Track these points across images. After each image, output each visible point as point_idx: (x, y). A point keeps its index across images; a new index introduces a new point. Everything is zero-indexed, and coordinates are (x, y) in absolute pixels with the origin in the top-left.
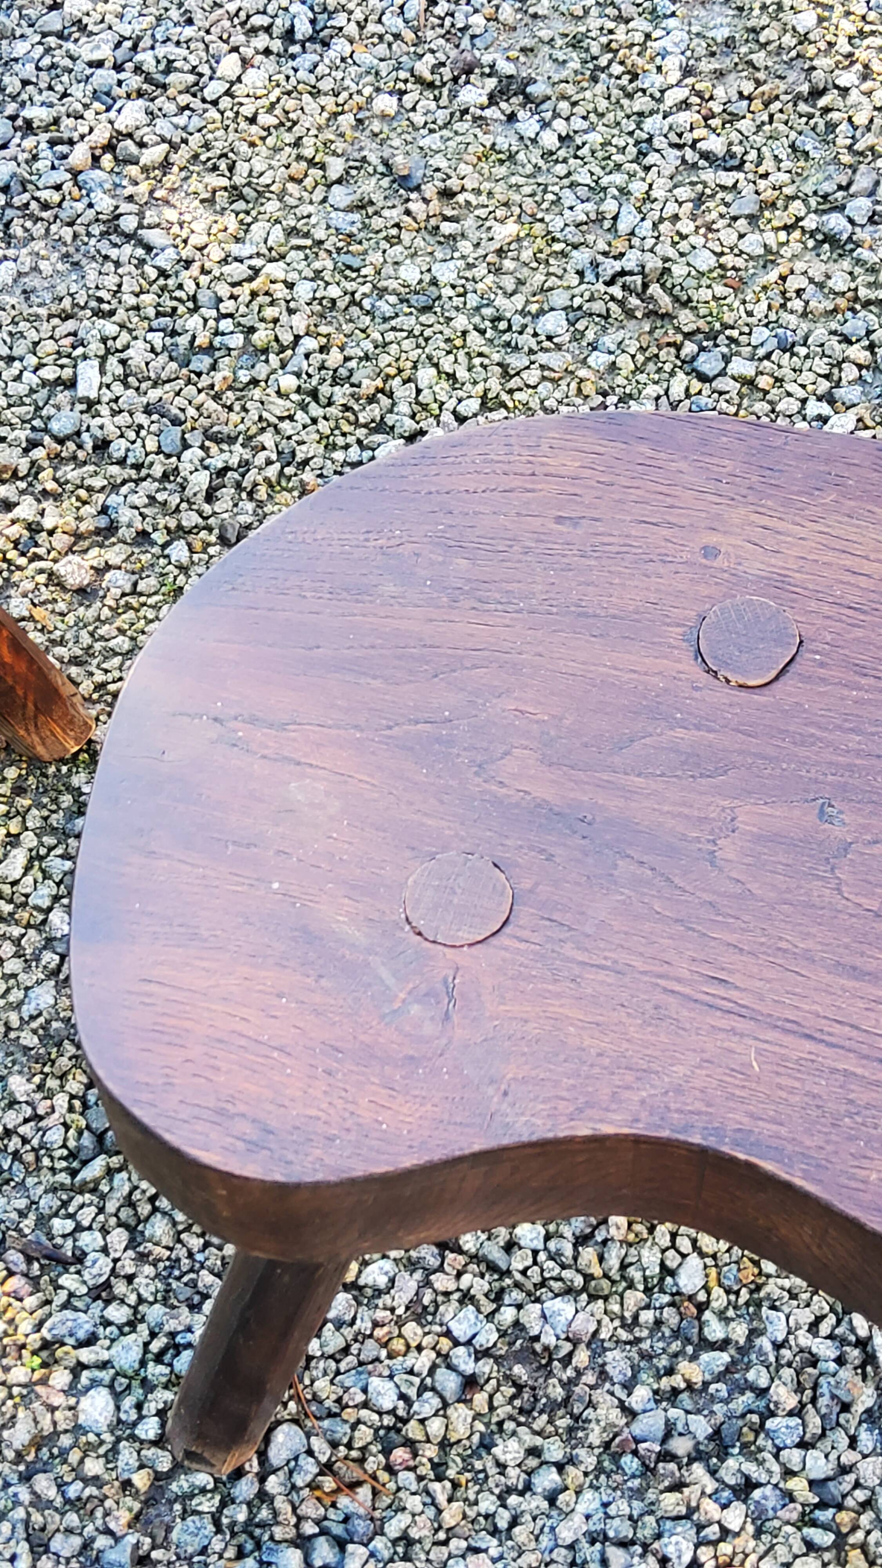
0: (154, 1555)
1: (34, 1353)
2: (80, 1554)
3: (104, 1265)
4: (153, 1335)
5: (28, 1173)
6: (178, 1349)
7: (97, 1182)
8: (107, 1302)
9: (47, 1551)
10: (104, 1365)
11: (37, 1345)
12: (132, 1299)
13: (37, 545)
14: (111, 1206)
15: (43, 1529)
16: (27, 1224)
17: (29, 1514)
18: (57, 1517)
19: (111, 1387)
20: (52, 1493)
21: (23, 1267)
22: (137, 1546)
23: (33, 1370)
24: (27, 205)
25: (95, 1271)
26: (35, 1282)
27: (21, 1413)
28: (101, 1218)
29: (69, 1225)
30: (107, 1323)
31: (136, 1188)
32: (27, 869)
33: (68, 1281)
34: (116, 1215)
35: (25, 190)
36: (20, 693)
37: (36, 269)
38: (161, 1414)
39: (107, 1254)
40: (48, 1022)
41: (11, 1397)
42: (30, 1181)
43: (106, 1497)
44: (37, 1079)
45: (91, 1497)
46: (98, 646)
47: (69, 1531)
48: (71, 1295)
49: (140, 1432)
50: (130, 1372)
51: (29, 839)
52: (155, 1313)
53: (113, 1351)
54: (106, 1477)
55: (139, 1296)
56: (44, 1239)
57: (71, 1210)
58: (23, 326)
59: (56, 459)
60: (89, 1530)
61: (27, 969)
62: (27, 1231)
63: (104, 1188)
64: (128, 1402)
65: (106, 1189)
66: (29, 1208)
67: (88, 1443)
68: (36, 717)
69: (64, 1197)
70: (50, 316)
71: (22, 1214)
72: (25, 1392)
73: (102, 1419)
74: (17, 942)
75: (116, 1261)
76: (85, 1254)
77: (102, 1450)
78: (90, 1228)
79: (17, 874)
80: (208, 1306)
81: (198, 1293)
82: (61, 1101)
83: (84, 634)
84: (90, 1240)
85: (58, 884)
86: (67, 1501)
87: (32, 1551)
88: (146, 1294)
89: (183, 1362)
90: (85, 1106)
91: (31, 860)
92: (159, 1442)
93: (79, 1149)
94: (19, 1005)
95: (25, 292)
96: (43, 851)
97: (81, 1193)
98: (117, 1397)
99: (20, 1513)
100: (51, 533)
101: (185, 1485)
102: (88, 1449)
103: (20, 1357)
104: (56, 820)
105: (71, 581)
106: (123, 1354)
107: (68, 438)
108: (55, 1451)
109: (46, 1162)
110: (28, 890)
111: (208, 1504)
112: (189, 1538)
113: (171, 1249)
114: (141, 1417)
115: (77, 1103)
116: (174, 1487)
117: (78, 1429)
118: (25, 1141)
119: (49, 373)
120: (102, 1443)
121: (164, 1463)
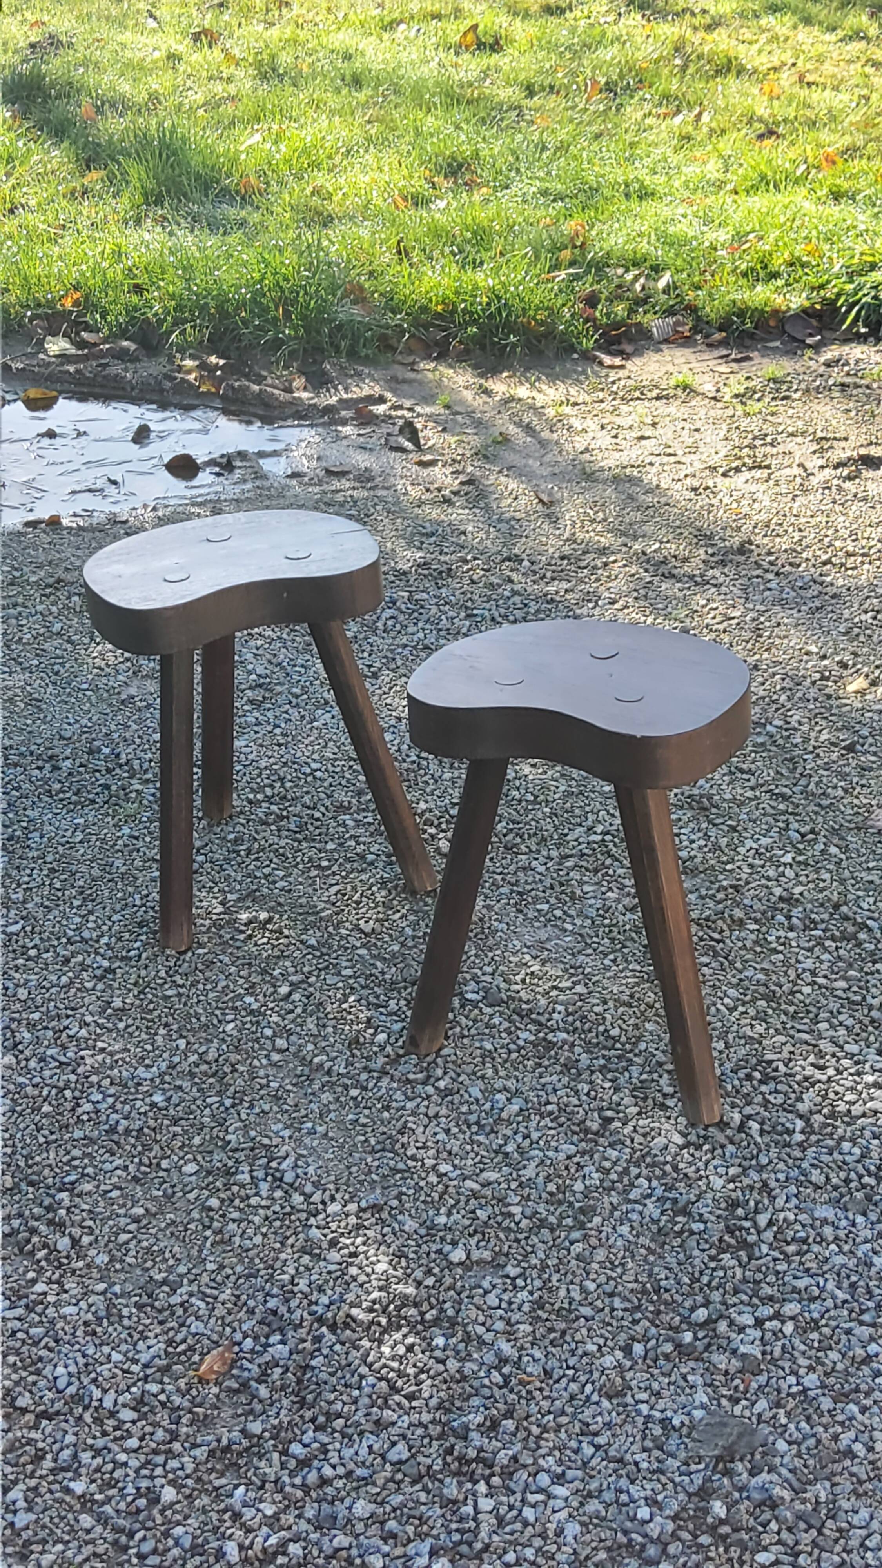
0: (390, 1071)
1: (363, 1024)
8: (393, 1016)
20: (359, 1055)
21: (366, 1005)
27: (353, 1037)
28: (399, 997)
38: (404, 1041)
53: (392, 1026)
64: (393, 1038)
77: (380, 1048)
92: (401, 1047)
102: (375, 1047)
106: (395, 1027)
108: (363, 1047)
111: (414, 1062)
116: (403, 1059)
120: (380, 1046)
121: (401, 1052)
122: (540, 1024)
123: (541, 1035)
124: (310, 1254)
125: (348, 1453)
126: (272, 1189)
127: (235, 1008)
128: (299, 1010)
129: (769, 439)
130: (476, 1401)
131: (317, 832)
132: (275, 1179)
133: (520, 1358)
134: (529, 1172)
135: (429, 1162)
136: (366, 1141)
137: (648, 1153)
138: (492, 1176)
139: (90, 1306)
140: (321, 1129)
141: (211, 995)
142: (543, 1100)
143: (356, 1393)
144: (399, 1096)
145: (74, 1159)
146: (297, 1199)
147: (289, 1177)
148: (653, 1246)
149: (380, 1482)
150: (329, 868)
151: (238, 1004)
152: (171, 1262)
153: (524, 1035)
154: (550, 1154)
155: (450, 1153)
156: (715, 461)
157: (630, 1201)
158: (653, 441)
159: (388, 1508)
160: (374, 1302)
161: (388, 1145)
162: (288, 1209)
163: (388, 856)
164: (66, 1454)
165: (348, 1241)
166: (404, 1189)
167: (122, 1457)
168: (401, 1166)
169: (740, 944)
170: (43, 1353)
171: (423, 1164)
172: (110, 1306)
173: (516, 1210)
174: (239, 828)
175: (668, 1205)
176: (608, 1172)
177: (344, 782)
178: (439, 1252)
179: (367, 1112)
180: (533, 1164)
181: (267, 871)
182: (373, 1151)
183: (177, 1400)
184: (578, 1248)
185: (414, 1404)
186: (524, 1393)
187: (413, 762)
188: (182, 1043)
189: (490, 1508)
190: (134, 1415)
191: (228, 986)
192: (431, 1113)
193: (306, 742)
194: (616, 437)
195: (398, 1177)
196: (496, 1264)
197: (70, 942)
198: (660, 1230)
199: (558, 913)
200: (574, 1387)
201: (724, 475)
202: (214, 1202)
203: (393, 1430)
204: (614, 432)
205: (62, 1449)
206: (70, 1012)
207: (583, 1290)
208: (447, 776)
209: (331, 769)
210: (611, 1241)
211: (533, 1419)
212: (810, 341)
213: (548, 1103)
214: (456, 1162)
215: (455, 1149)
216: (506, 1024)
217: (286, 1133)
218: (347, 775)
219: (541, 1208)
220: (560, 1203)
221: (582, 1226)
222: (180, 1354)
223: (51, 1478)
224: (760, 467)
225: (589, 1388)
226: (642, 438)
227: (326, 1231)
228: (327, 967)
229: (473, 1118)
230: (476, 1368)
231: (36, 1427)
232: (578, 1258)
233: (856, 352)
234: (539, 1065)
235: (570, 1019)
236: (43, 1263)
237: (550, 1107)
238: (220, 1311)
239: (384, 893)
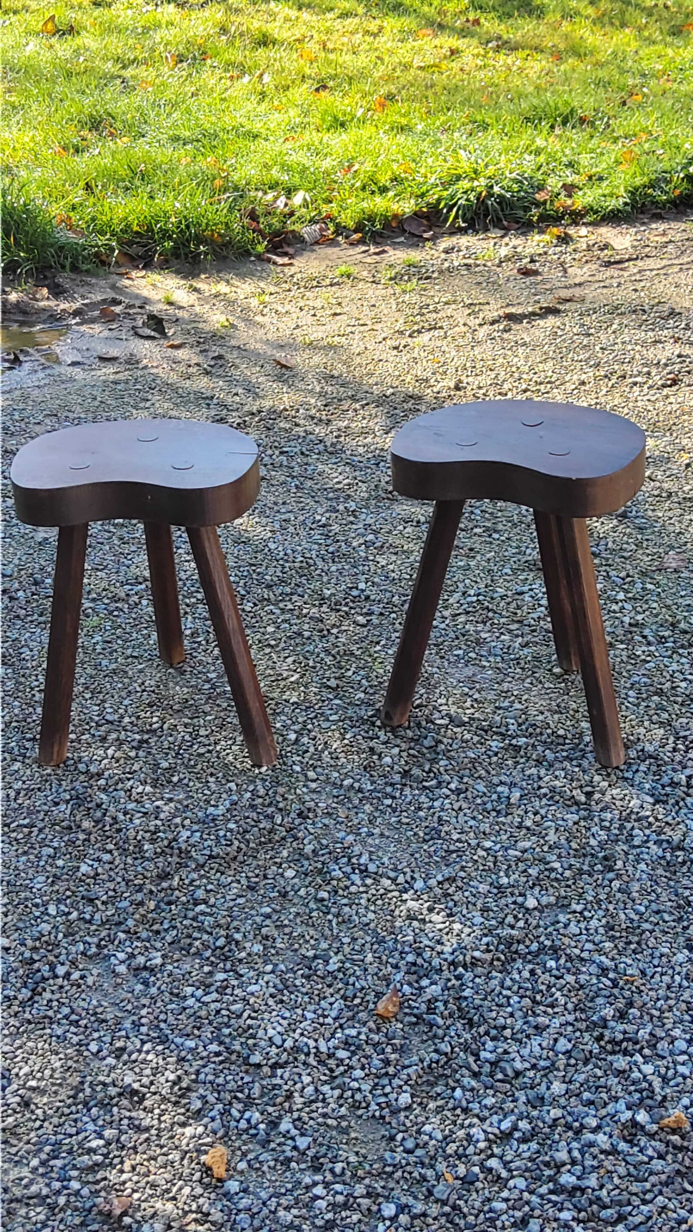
122: (501, 734)
123: (507, 742)
124: (417, 919)
125: (525, 1052)
126: (362, 879)
128: (312, 749)
129: (431, 307)
130: (600, 1001)
131: (254, 620)
132: (361, 872)
133: (616, 966)
134: (552, 837)
135: (473, 842)
136: (415, 834)
137: (632, 812)
138: (527, 844)
139: (267, 983)
140: (377, 831)
142: (535, 785)
143: (509, 1009)
144: (423, 799)
145: (193, 881)
146: (386, 883)
147: (372, 868)
148: (668, 874)
149: (562, 1068)
150: (277, 646)
152: (312, 942)
153: (494, 744)
154: (561, 822)
155: (484, 833)
156: (399, 326)
157: (635, 847)
158: (345, 317)
159: (578, 1085)
160: (487, 944)
161: (433, 834)
162: (382, 891)
164: (310, 1090)
165: (442, 906)
166: (464, 863)
167: (355, 1085)
168: (452, 848)
169: (619, 659)
170: (249, 1022)
171: (469, 844)
172: (283, 981)
173: (557, 865)
175: (665, 845)
176: (608, 829)
178: (515, 903)
179: (405, 814)
180: (553, 831)
182: (425, 841)
183: (376, 1038)
184: (616, 884)
185: (556, 1010)
186: (634, 989)
188: (232, 785)
189: (652, 1071)
190: (347, 1054)
192: (456, 807)
194: (314, 315)
195: (454, 855)
196: (562, 905)
197: (98, 725)
198: (668, 863)
199: (473, 655)
200: (666, 979)
201: (410, 336)
202: (324, 895)
203: (551, 1030)
204: (312, 312)
205: (304, 1088)
206: (129, 776)
207: (637, 912)
208: (333, 568)
210: (637, 876)
211: (649, 1005)
212: (426, 235)
213: (540, 788)
214: (493, 838)
215: (488, 831)
216: (476, 739)
217: (351, 838)
219: (572, 861)
220: (585, 855)
221: (611, 869)
222: (357, 1006)
223: (307, 1109)
224: (435, 328)
225: (677, 978)
226: (335, 314)
227: (421, 902)
228: (316, 717)
229: (489, 806)
230: (588, 978)
231: (274, 1076)
232: (619, 890)
233: (464, 241)
234: (517, 763)
235: (524, 727)
236: (212, 959)
237: (543, 791)
238: (372, 969)
239: (331, 658)
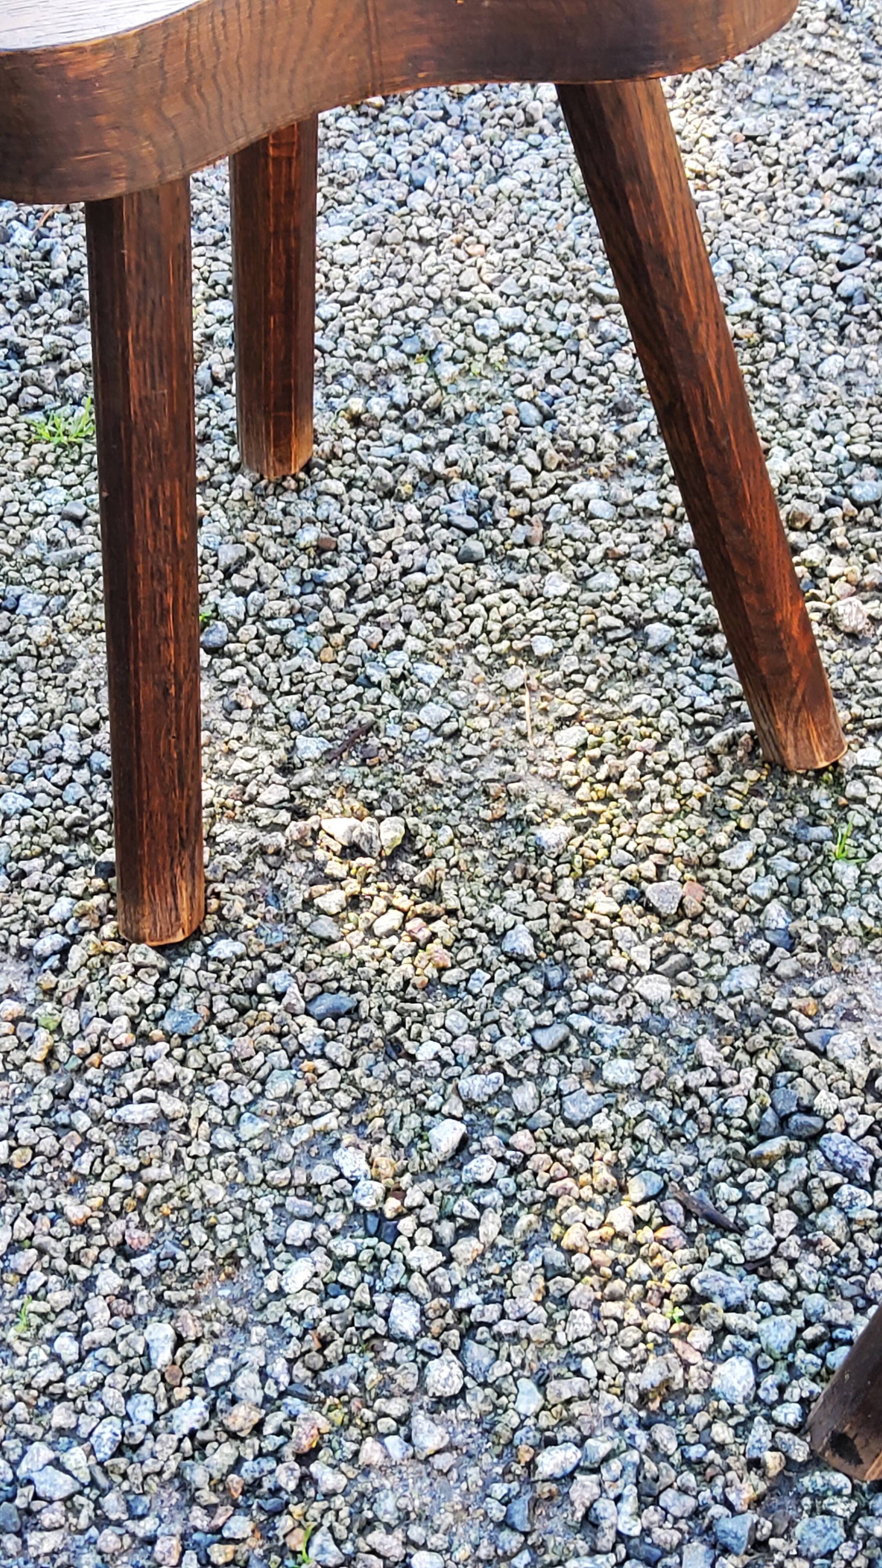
0: (773, 1542)
1: (677, 1304)
2: (690, 1518)
3: (768, 1241)
4: (808, 1323)
5: (701, 1135)
6: (834, 1343)
7: (773, 1159)
8: (763, 1279)
9: (656, 1502)
10: (752, 1336)
11: (683, 1297)
12: (792, 1282)
13: (817, 587)
14: (785, 1186)
15: (656, 1480)
16: (692, 1181)
17: (642, 1462)
18: (673, 1473)
19: (754, 1362)
20: (672, 1446)
21: (681, 1219)
22: (755, 1527)
23: (673, 1322)
24: (865, 315)
25: (757, 1242)
26: (691, 1238)
27: (652, 1359)
28: (772, 1194)
29: (736, 1194)
30: (758, 1297)
31: (814, 1176)
32: (751, 863)
33: (726, 1245)
34: (788, 1197)
35: (866, 301)
36: (795, 675)
37: (863, 368)
38: (804, 1402)
39: (772, 1232)
40: (747, 1002)
41: (644, 1341)
42: (702, 1142)
43: (729, 1468)
44: (727, 1050)
45: (712, 1463)
46: (861, 684)
47: (683, 1491)
48: (726, 1260)
49: (779, 1414)
50: (777, 1354)
51: (758, 836)
52: (814, 1302)
53: (763, 1325)
54: (733, 1448)
55: (799, 1280)
56: (707, 1199)
57: (741, 1179)
58: (840, 409)
59: (851, 521)
60: (706, 1495)
61: (735, 949)
62: (690, 1187)
63: (780, 1167)
64: (770, 1381)
65: (781, 1170)
66: (695, 1167)
67: (719, 1410)
68: (799, 710)
69: (736, 1166)
70: (869, 405)
71: (687, 1171)
72: (660, 1340)
73: (739, 1388)
74: (729, 925)
75: (780, 1240)
76: (747, 1226)
77: (733, 1421)
78: (758, 1202)
79: (741, 862)
80: (872, 1310)
81: (864, 1296)
82: (749, 1075)
83: (850, 671)
84: (754, 1213)
85: (780, 882)
86: (687, 1461)
87: (639, 1495)
88: (809, 1280)
89: (838, 1357)
90: (773, 1086)
91: (757, 854)
92: (797, 1430)
93: (759, 1124)
94: (719, 981)
95: (848, 384)
96: (770, 849)
97: (755, 1167)
98: (759, 1373)
99: (634, 1456)
100: (833, 580)
101: (820, 1482)
102: (719, 1415)
103: (661, 1306)
104: (788, 825)
105: (846, 622)
106: (773, 1330)
107: (867, 504)
108: (682, 1408)
109: (722, 1128)
110: (749, 880)
111: (842, 1508)
112: (814, 1537)
113: (841, 1246)
114: (781, 1401)
115: (765, 1081)
116: (806, 1481)
117: (709, 1393)
118: (703, 1103)
119: (860, 450)
120: (734, 1413)
121: (800, 1452)
127: (312, 1191)
128: (490, 1225)
131: (520, 533)
141: (248, 1129)
150: (554, 658)
151: (322, 1173)
163: (706, 631)
174: (329, 508)
177: (580, 374)
181: (398, 661)
187: (746, 316)
188: (162, 1337)
191: (291, 1096)
193: (486, 236)
208: (831, 366)
209: (548, 326)
218: (586, 349)
239: (701, 764)
